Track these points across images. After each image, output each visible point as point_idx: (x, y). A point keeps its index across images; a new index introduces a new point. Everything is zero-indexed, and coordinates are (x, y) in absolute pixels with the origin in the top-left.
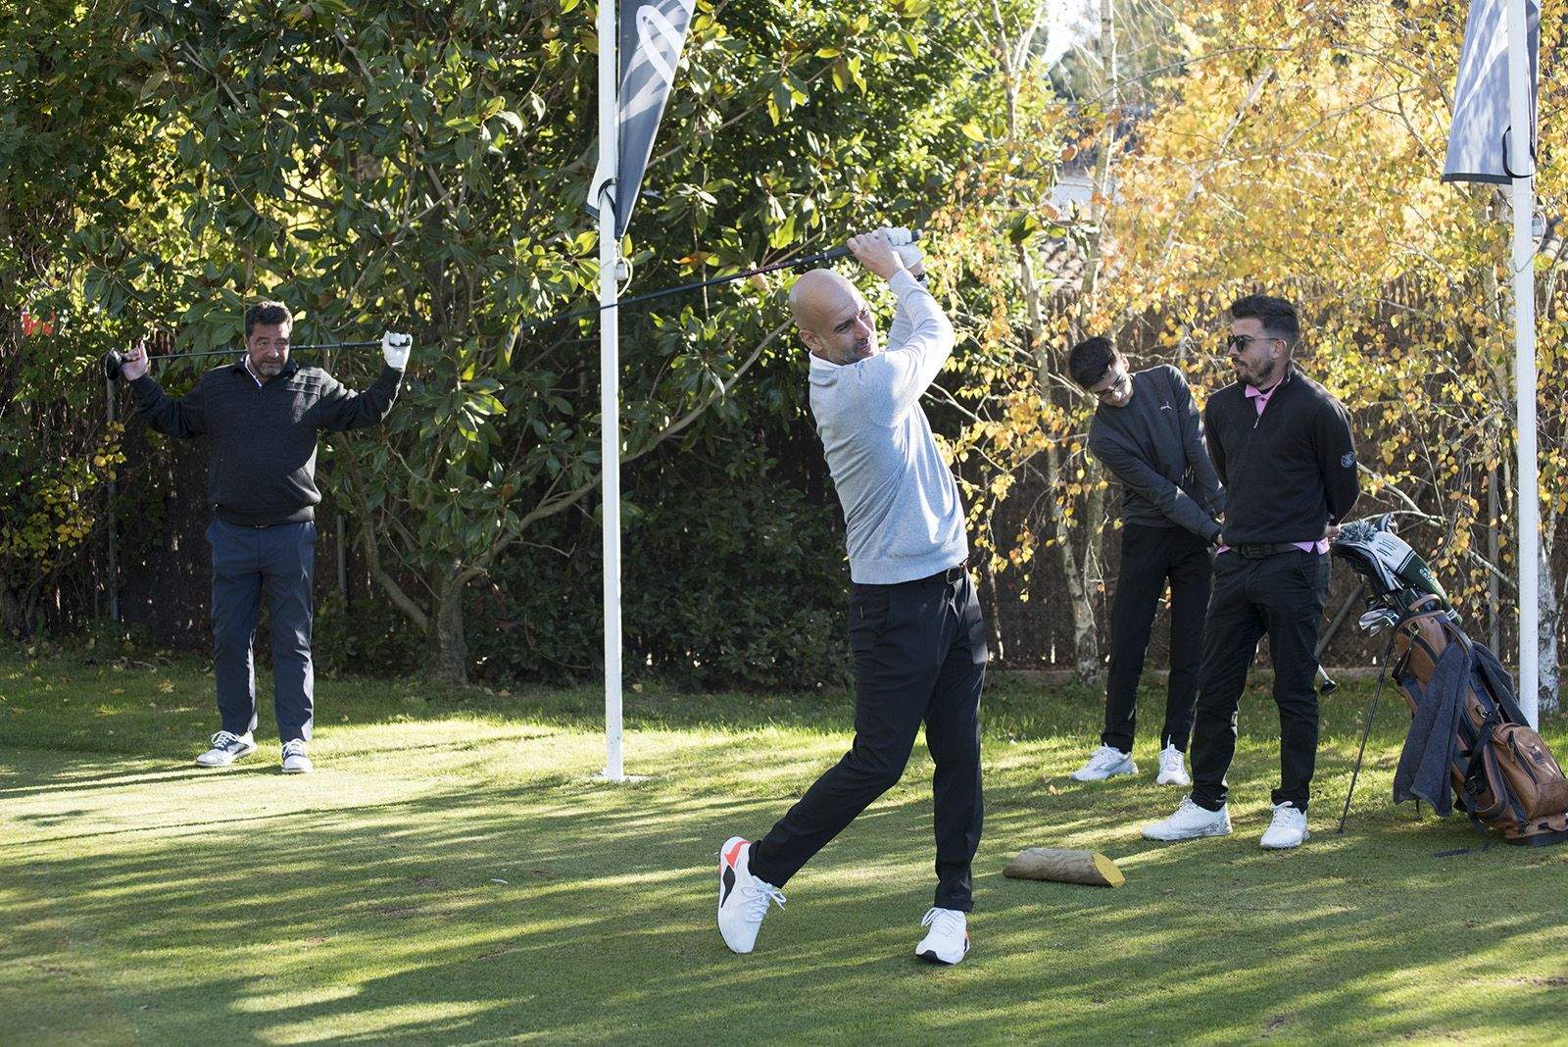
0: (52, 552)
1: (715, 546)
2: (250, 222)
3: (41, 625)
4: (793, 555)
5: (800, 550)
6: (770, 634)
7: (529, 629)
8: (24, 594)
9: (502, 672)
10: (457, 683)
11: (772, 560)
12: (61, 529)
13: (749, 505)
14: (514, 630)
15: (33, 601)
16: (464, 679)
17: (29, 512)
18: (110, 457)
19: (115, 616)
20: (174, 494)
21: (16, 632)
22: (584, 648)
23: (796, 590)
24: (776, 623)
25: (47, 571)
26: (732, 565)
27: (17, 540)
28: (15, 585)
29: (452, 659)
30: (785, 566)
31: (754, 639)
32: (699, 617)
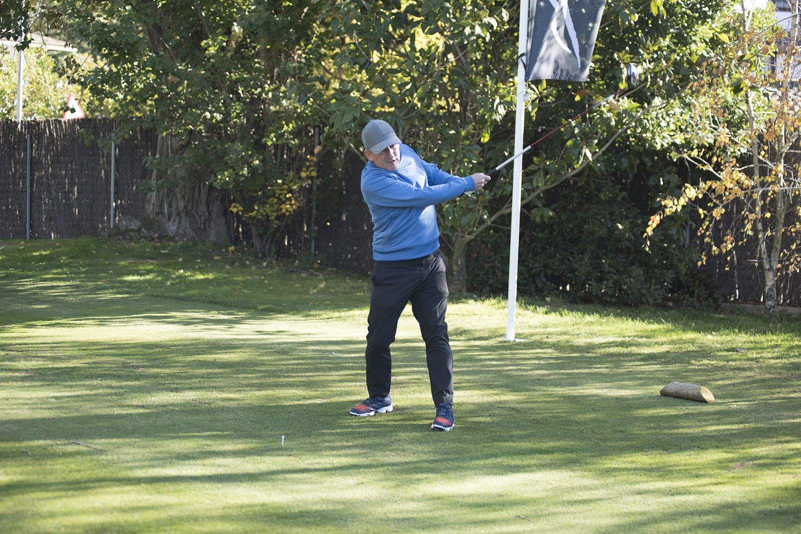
0: (278, 218)
1: (592, 233)
2: (365, 64)
3: (273, 252)
4: (629, 240)
5: (633, 237)
6: (615, 277)
7: (498, 268)
8: (265, 237)
9: (484, 287)
10: (460, 291)
11: (619, 241)
12: (283, 206)
13: (612, 214)
14: (491, 267)
15: (269, 241)
16: (464, 290)
17: (268, 197)
18: (308, 173)
19: (313, 251)
20: (344, 192)
21: (260, 255)
22: (526, 279)
23: (631, 257)
24: (618, 272)
25: (276, 226)
26: (601, 243)
27: (261, 211)
28: (260, 232)
29: (459, 280)
30: (625, 244)
31: (607, 280)
32: (580, 267)
